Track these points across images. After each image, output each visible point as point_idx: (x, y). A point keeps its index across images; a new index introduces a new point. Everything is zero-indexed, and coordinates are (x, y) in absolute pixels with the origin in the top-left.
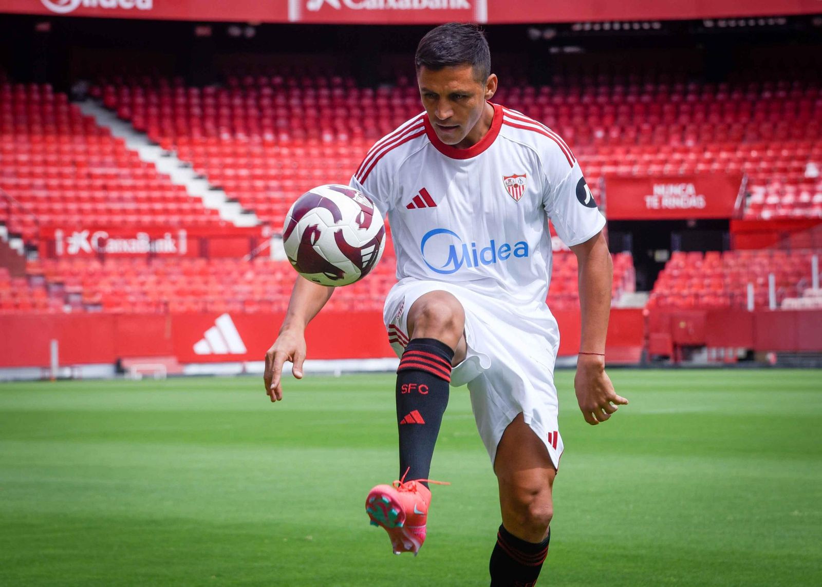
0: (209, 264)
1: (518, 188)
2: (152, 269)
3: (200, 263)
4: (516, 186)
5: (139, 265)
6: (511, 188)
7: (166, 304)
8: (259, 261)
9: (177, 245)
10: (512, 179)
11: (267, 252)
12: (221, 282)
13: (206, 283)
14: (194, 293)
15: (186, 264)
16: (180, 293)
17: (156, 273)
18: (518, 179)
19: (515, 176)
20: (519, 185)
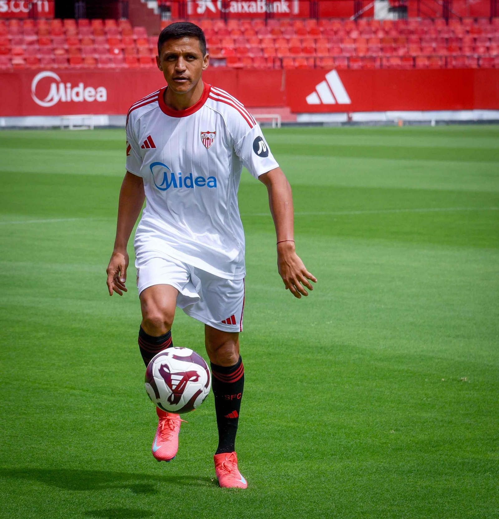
0: (319, 24)
1: (209, 140)
2: (269, 28)
3: (311, 23)
4: (208, 139)
5: (258, 24)
6: (205, 140)
7: (281, 60)
8: (363, 21)
9: (290, 7)
10: (207, 134)
11: (371, 13)
12: (329, 41)
13: (316, 41)
14: (305, 50)
15: (299, 24)
16: (293, 50)
17: (272, 32)
18: (210, 134)
19: (208, 133)
20: (210, 138)
